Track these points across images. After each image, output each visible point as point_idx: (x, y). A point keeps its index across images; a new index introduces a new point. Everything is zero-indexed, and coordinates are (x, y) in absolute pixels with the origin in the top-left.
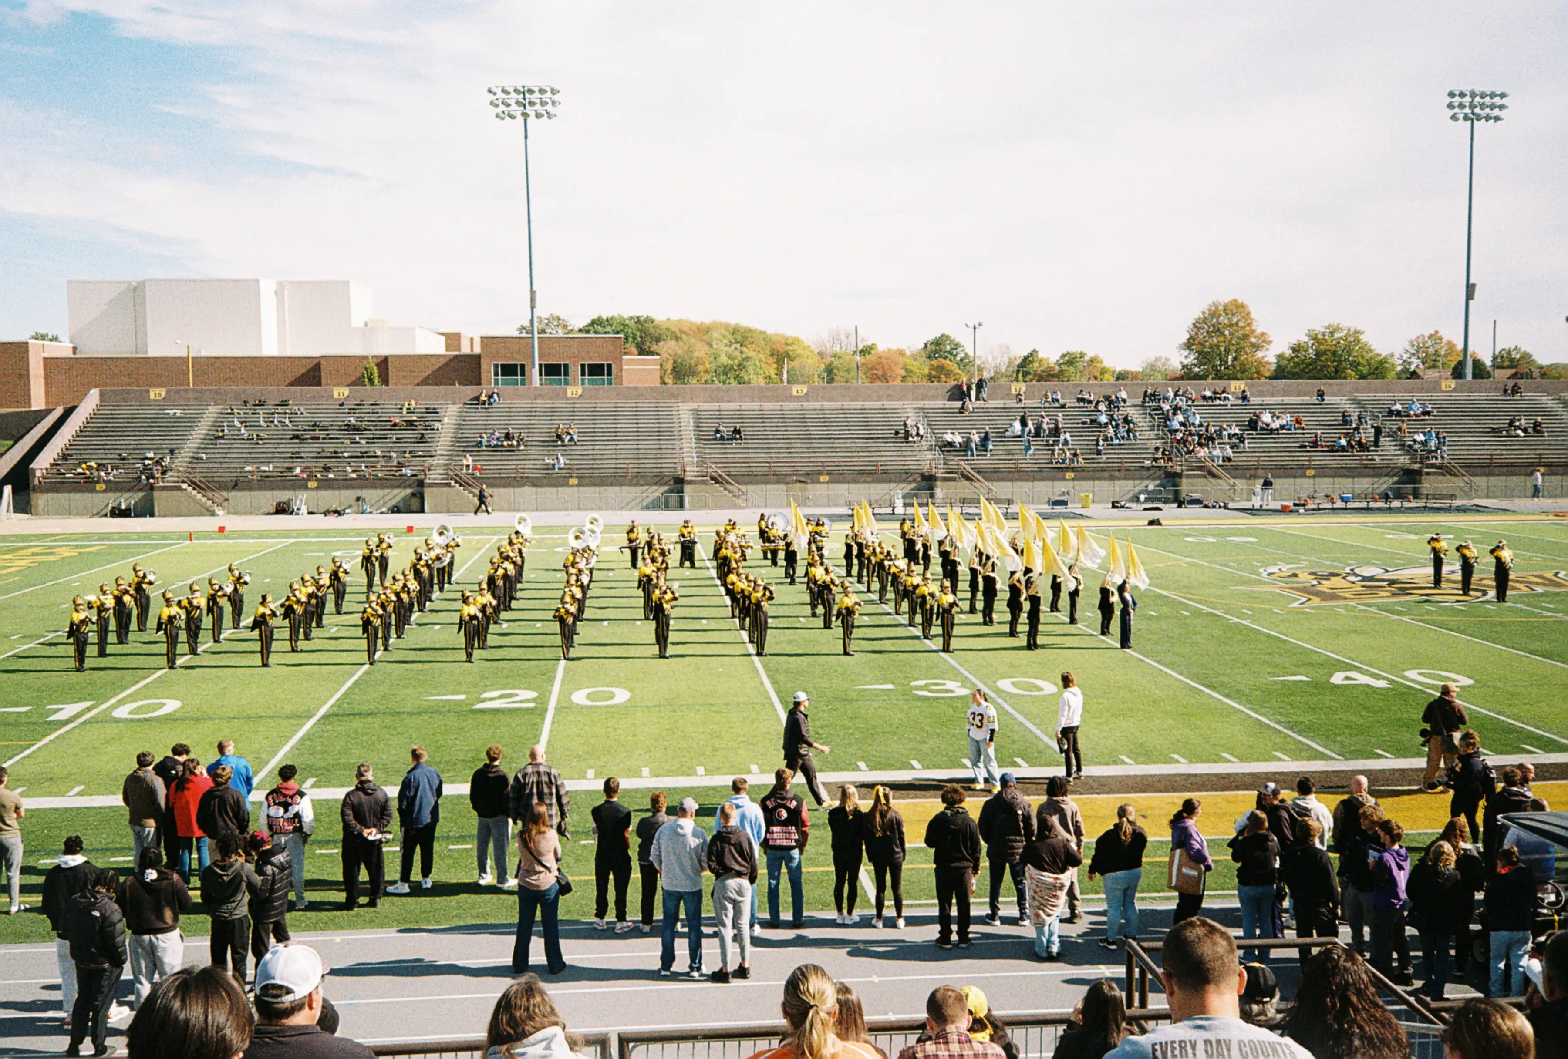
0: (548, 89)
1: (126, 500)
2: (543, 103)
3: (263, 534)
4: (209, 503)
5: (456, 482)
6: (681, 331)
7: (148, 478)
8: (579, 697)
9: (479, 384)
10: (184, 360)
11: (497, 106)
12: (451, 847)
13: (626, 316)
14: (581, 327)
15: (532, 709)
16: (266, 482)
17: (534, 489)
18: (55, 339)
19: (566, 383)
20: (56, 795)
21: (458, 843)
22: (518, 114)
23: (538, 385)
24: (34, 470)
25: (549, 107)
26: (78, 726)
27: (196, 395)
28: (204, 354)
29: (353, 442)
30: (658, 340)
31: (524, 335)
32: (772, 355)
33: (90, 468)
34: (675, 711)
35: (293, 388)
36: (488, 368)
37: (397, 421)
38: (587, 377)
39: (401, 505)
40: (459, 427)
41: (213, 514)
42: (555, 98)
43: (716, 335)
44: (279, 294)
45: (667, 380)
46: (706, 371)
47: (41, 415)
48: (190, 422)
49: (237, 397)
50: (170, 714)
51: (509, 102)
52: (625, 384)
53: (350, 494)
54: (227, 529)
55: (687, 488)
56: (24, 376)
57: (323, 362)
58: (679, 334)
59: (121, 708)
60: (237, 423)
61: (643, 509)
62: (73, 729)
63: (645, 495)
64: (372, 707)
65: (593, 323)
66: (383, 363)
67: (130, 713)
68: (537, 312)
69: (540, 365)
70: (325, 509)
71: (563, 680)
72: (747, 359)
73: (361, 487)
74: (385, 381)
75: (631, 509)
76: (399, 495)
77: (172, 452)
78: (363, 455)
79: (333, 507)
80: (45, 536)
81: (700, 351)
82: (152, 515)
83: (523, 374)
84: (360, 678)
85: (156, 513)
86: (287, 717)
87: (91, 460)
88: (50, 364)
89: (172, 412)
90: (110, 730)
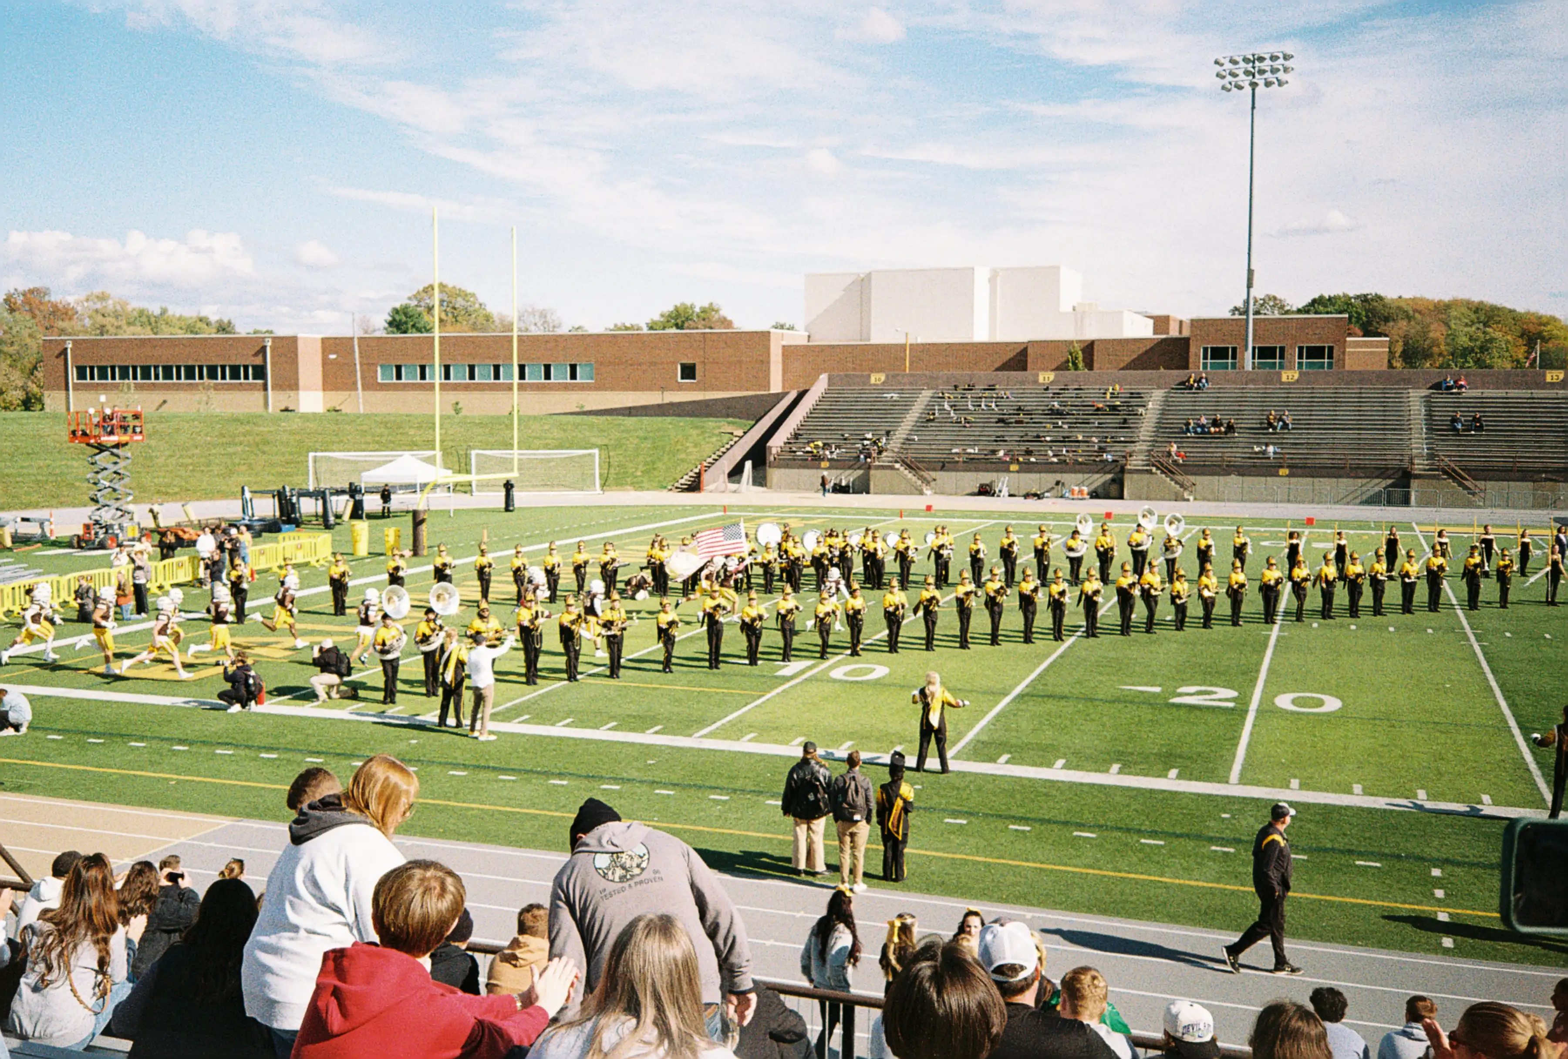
0: (1281, 55)
1: (847, 477)
2: (1274, 71)
3: (965, 514)
4: (919, 482)
5: (1158, 468)
6: (1415, 311)
7: (866, 458)
8: (1284, 701)
9: (1187, 368)
10: (903, 347)
11: (1223, 77)
12: (1143, 841)
13: (1351, 295)
14: (1300, 307)
15: (1233, 709)
16: (972, 464)
17: (1240, 478)
18: (791, 328)
19: (1282, 367)
20: (781, 743)
21: (1150, 837)
22: (1246, 85)
23: (1250, 369)
24: (770, 448)
25: (1281, 75)
26: (801, 683)
27: (911, 379)
28: (919, 341)
29: (1056, 426)
30: (1387, 319)
31: (1237, 316)
32: (1522, 336)
33: (817, 447)
34: (1393, 726)
35: (1000, 373)
36: (1196, 351)
37: (1101, 405)
38: (1305, 360)
39: (1100, 491)
40: (1163, 412)
41: (921, 493)
42: (1288, 64)
43: (1454, 313)
44: (992, 280)
45: (1395, 364)
46: (1440, 355)
47: (779, 397)
48: (906, 406)
49: (948, 383)
50: (879, 679)
51: (1237, 72)
52: (1347, 368)
53: (1050, 479)
54: (934, 508)
55: (1415, 484)
56: (765, 363)
57: (1030, 346)
58: (1411, 312)
59: (837, 670)
60: (947, 407)
61: (1363, 503)
62: (796, 685)
63: (1364, 489)
64: (1066, 690)
65: (1314, 301)
66: (1089, 348)
67: (845, 674)
68: (1254, 292)
69: (1254, 348)
70: (1024, 492)
71: (1266, 681)
72: (1492, 340)
73: (1062, 472)
74: (1090, 365)
75: (1348, 503)
76: (1099, 479)
77: (888, 433)
78: (1065, 440)
79: (1034, 491)
80: (778, 508)
81: (1437, 332)
82: (868, 492)
83: (1234, 357)
84: (1055, 661)
85: (872, 490)
86: (984, 693)
87: (818, 439)
88: (788, 352)
89: (889, 395)
90: (828, 688)
